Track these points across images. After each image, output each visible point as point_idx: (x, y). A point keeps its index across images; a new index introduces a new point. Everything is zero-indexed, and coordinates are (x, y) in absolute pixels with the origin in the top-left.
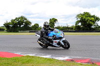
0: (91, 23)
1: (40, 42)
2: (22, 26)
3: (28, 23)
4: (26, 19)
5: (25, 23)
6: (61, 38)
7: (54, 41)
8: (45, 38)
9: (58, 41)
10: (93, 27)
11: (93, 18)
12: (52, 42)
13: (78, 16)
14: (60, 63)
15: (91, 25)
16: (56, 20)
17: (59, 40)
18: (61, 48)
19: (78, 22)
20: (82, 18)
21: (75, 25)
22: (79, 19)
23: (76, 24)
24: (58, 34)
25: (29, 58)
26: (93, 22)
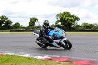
0: (70, 22)
1: (39, 42)
2: (3, 25)
3: (9, 22)
4: (7, 18)
5: (6, 22)
6: (62, 38)
7: (55, 40)
8: (44, 37)
9: (58, 41)
10: (72, 26)
11: (73, 18)
12: (52, 42)
13: (58, 15)
14: (39, 62)
15: (71, 25)
16: (37, 19)
17: (60, 40)
18: (62, 48)
19: (58, 21)
20: (62, 17)
21: (55, 25)
22: (59, 19)
23: (56, 23)
24: (59, 33)
25: (9, 57)
26: (73, 21)
